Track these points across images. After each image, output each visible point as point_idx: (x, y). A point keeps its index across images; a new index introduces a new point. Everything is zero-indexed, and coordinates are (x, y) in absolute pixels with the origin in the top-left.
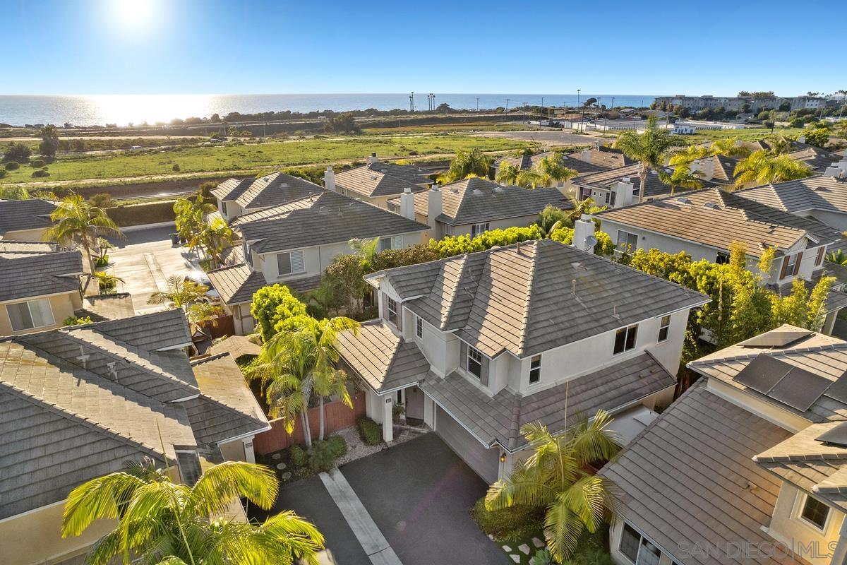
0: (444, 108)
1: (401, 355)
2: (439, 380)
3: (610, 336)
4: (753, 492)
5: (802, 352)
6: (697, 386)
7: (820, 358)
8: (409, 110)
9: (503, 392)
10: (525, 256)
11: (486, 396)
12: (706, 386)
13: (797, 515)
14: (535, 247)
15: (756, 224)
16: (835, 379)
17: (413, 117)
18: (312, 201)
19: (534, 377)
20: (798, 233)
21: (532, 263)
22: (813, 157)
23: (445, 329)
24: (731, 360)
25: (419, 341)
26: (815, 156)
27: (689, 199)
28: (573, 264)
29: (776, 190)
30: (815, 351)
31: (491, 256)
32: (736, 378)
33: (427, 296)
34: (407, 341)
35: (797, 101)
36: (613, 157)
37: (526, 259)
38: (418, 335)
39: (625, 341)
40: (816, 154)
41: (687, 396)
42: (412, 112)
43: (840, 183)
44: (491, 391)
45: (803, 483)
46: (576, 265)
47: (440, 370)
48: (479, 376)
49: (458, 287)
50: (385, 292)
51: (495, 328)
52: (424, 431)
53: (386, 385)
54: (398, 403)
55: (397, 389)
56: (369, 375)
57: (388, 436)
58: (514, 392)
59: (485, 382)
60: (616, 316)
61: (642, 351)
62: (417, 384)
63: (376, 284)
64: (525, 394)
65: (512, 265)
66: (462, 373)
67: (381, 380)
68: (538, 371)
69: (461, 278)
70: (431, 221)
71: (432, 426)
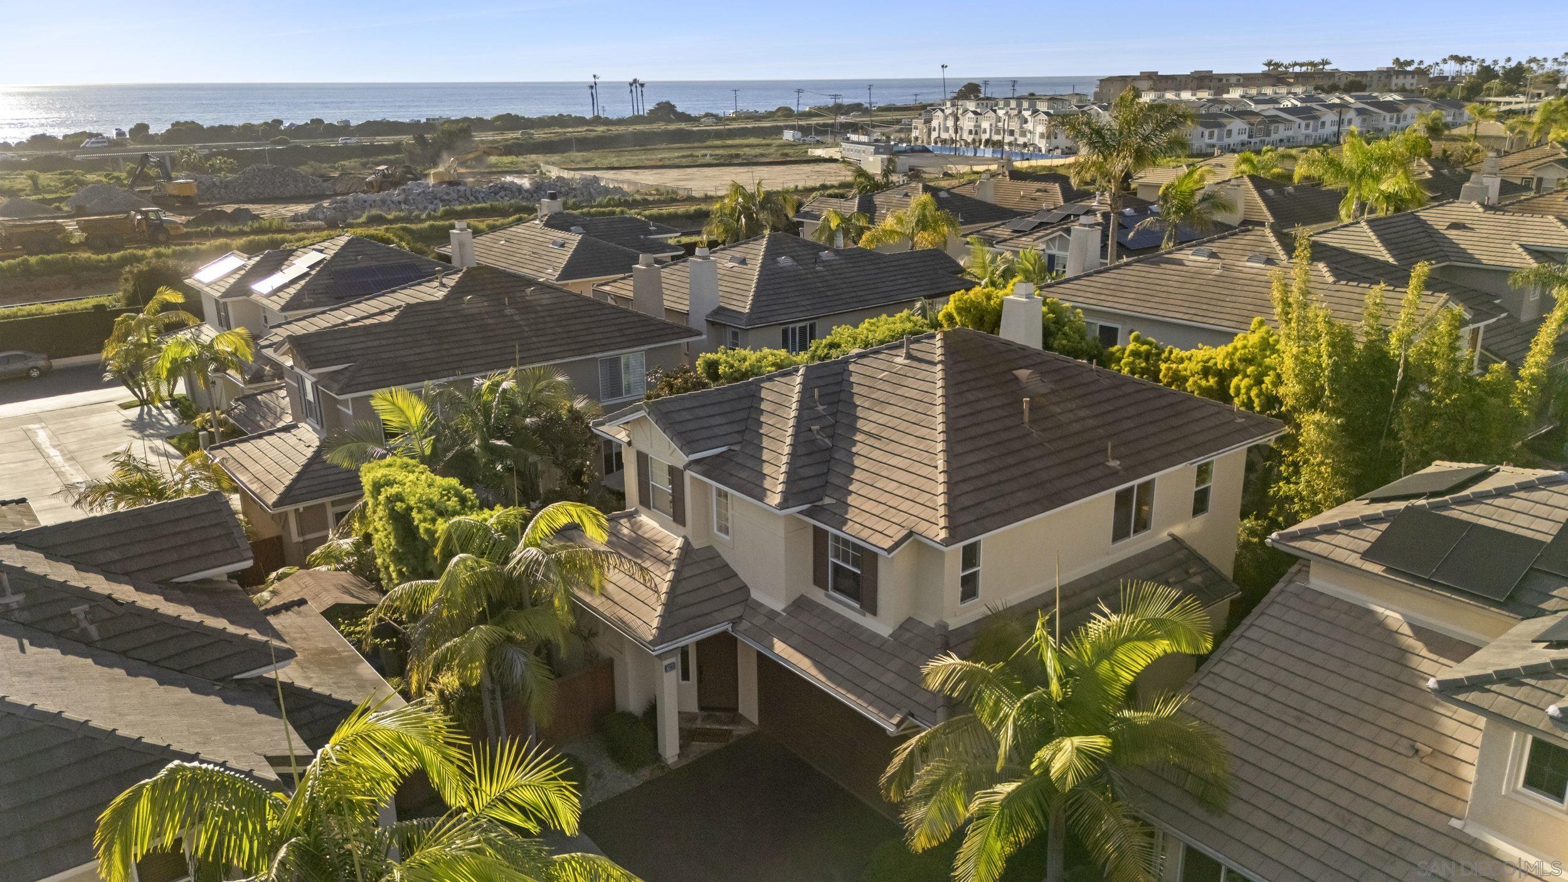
0: (665, 110)
1: (687, 573)
2: (772, 615)
3: (1103, 503)
4: (1425, 760)
5: (1480, 498)
6: (1291, 581)
7: (1517, 504)
8: (589, 116)
9: (908, 625)
10: (920, 360)
11: (875, 636)
12: (1307, 580)
13: (1516, 783)
14: (939, 344)
15: (1351, 289)
16: (1549, 539)
17: (600, 129)
18: (443, 285)
19: (969, 586)
20: (1431, 299)
21: (938, 371)
22: (1428, 176)
23: (782, 506)
24: (1351, 524)
25: (723, 543)
26: (1430, 172)
27: (1214, 250)
28: (1016, 372)
29: (1374, 231)
30: (1503, 492)
31: (852, 367)
32: (1366, 555)
33: (737, 448)
34: (696, 545)
35: (1376, 79)
36: (1038, 190)
37: (924, 366)
38: (720, 529)
39: (1133, 512)
40: (1430, 168)
41: (1273, 602)
42: (597, 120)
43: (1490, 214)
44: (882, 626)
45: (1522, 714)
46: (1023, 373)
47: (772, 596)
48: (857, 598)
49: (797, 427)
50: (644, 449)
51: (885, 498)
52: (740, 730)
53: (666, 631)
54: (685, 676)
55: (690, 640)
56: (628, 618)
57: (670, 747)
58: (931, 622)
59: (870, 606)
60: (1114, 464)
61: (1164, 536)
62: (728, 627)
63: (622, 436)
64: (954, 624)
65: (897, 379)
66: (818, 595)
67: (655, 623)
68: (975, 575)
69: (800, 409)
70: (698, 321)
71: (755, 720)
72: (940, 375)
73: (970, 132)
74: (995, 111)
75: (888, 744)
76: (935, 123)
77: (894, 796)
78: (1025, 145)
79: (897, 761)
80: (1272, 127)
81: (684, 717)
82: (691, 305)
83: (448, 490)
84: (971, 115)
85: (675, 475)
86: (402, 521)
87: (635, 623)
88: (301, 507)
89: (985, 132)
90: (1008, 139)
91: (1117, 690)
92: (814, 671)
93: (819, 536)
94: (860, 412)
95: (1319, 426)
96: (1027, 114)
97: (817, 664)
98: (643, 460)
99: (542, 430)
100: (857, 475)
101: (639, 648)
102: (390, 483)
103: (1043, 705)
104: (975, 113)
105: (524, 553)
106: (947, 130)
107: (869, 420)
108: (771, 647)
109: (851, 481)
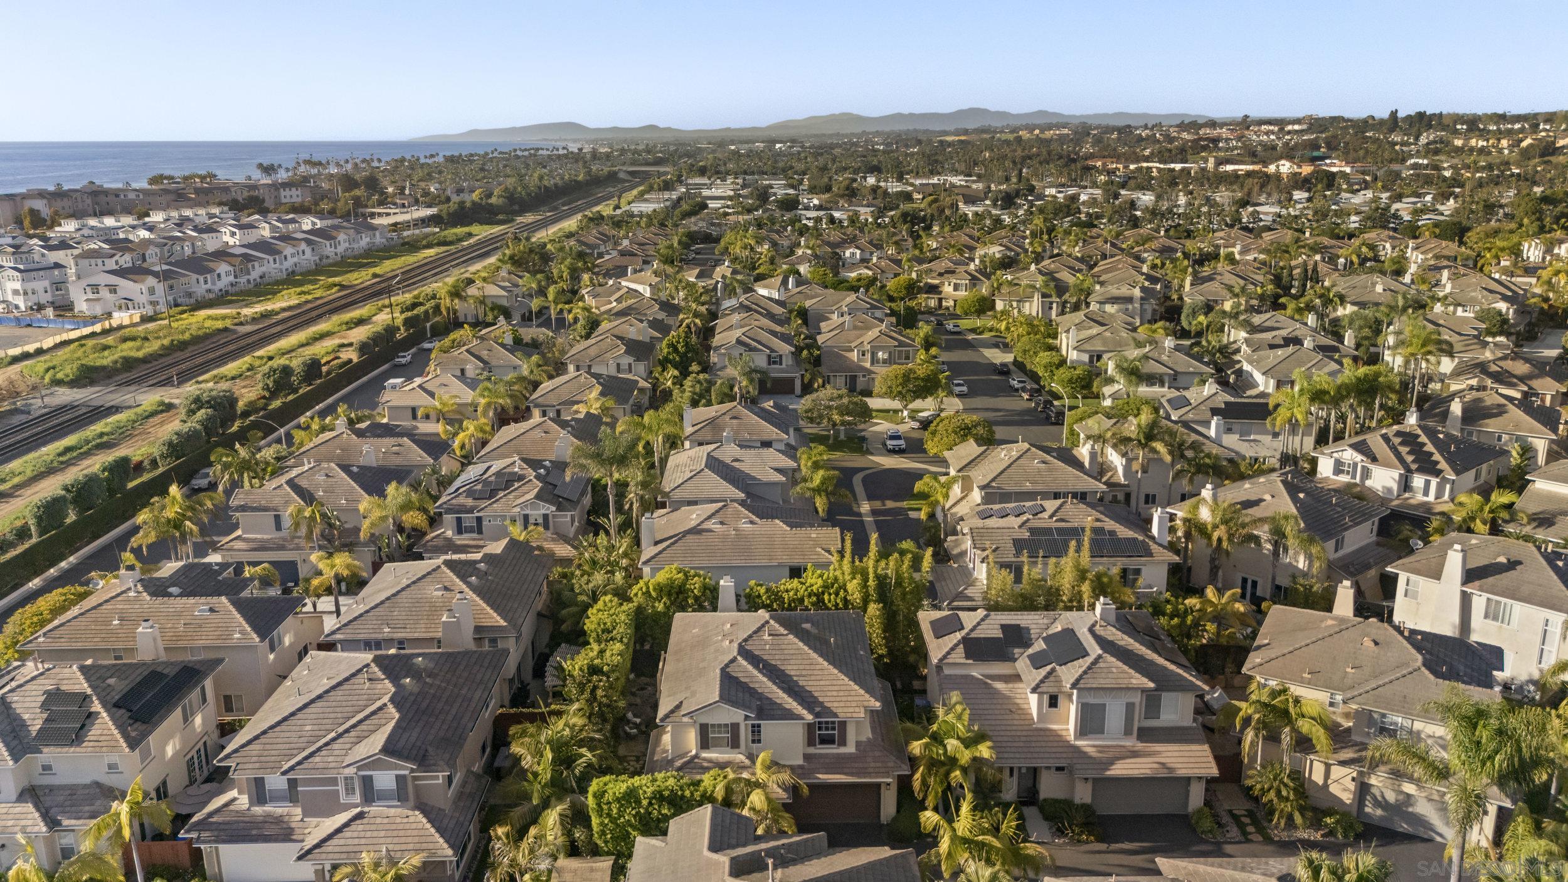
11: (851, 754)
35: (266, 191)
44: (850, 749)
49: (774, 684)
50: (706, 722)
69: (764, 676)
85: (734, 727)
92: (844, 777)
93: (809, 728)
94: (781, 668)
97: (842, 773)
98: (704, 727)
100: (816, 694)
107: (790, 669)
108: (817, 778)
109: (816, 697)
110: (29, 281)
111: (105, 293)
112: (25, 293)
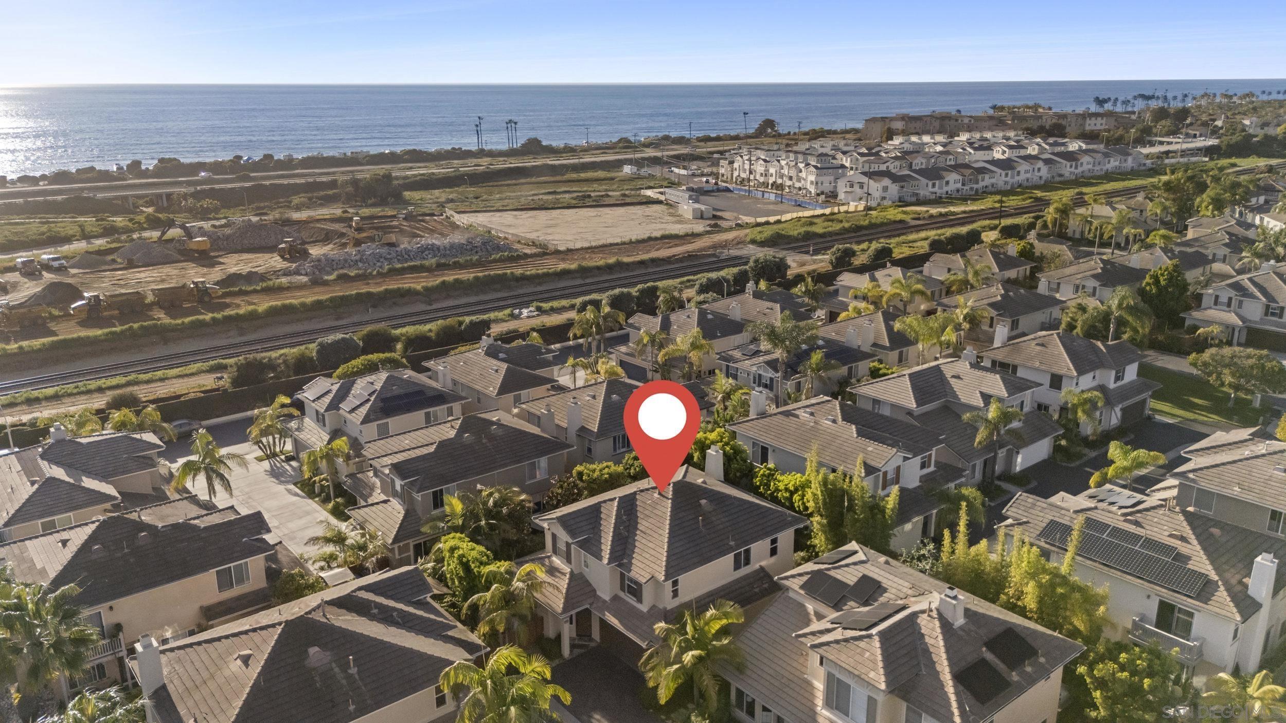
0: (534, 145)
1: (573, 584)
2: (605, 601)
3: (730, 557)
5: (846, 565)
7: (853, 569)
9: (654, 607)
10: (663, 497)
11: (642, 612)
12: (781, 595)
16: (853, 584)
17: (485, 162)
19: (675, 594)
20: (890, 452)
21: (670, 501)
23: (608, 564)
25: (587, 572)
27: (813, 410)
30: (854, 563)
31: (637, 497)
32: (801, 587)
33: (592, 537)
34: (576, 572)
35: (1073, 120)
37: (665, 499)
38: (585, 568)
39: (742, 560)
41: (776, 601)
42: (481, 153)
44: (644, 608)
46: (703, 502)
47: (605, 594)
48: (635, 596)
49: (615, 528)
50: (555, 532)
51: (645, 561)
52: (593, 644)
53: (566, 609)
54: (571, 623)
55: (573, 612)
56: (551, 603)
57: (566, 651)
58: (661, 607)
59: (640, 600)
60: (732, 543)
61: (757, 566)
62: (588, 606)
63: (545, 525)
64: (669, 607)
65: (655, 504)
66: (622, 594)
67: (561, 606)
68: (677, 590)
69: (616, 519)
70: (572, 437)
71: (598, 640)
72: (670, 505)
73: (762, 174)
74: (778, 161)
75: (643, 651)
76: (736, 165)
77: (643, 670)
78: (800, 189)
79: (644, 658)
80: (980, 177)
81: (571, 639)
82: (568, 424)
83: (482, 552)
84: (762, 162)
85: (568, 545)
86: (466, 566)
87: (554, 605)
88: (401, 544)
89: (772, 175)
90: (789, 183)
91: (710, 636)
92: (619, 625)
93: (622, 575)
94: (639, 520)
95: (819, 523)
96: (801, 166)
97: (621, 622)
98: (554, 537)
99: (510, 514)
100: (636, 550)
101: (555, 615)
102: (457, 548)
103: (687, 640)
104: (765, 161)
105: (517, 584)
106: (745, 171)
107: (643, 524)
108: (604, 615)
109: (634, 552)
110: (821, 175)
111: (856, 188)
112: (817, 183)
